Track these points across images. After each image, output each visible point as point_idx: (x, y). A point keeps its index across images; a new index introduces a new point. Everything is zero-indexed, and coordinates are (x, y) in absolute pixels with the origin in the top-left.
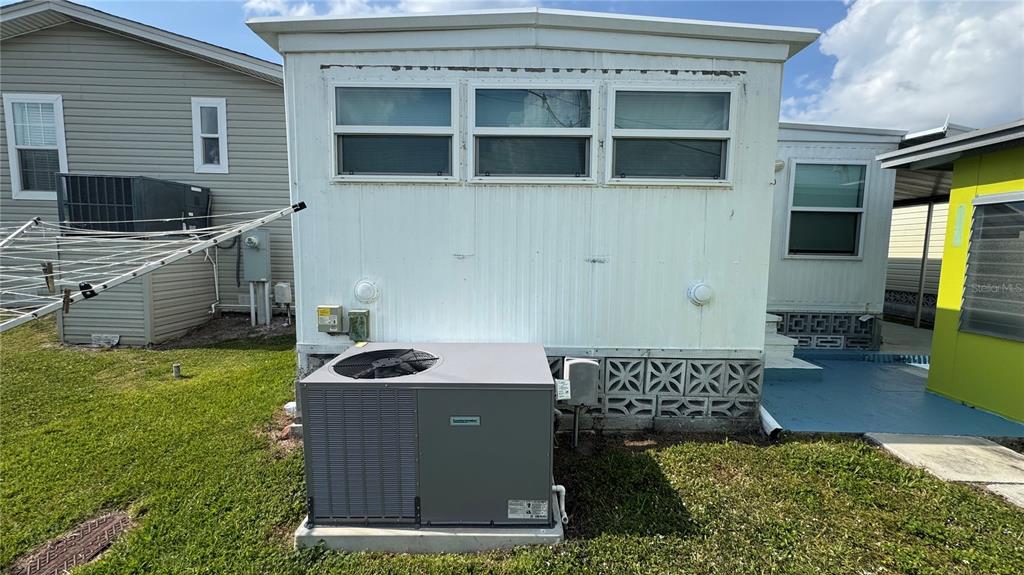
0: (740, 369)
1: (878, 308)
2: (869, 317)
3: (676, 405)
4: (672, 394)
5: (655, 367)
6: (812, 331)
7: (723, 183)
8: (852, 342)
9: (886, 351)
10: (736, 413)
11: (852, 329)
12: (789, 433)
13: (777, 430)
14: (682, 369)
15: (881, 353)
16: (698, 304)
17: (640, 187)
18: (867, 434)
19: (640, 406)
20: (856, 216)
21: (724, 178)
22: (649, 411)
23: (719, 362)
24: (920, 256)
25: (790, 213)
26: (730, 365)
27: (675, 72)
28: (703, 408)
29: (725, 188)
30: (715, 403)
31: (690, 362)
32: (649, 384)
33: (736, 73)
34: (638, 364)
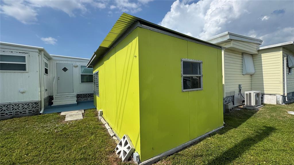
0: (34, 104)
3: (19, 112)
5: (13, 106)
10: (34, 112)
14: (20, 105)
16: (23, 93)
19: (9, 114)
21: (26, 71)
23: (29, 103)
25: (80, 75)
27: (12, 52)
28: (26, 112)
32: (11, 109)
33: (27, 53)
34: (8, 105)
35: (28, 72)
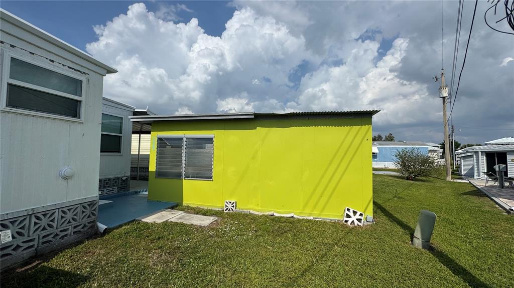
0: (88, 207)
1: (129, 174)
2: (126, 178)
3: (52, 236)
4: (49, 230)
5: (38, 218)
6: (104, 187)
7: (79, 120)
8: (120, 189)
9: (131, 190)
10: (86, 229)
11: (120, 184)
12: (110, 229)
13: (106, 229)
14: (56, 215)
15: (130, 191)
16: (66, 178)
17: (28, 115)
18: (137, 219)
19: (26, 245)
20: (120, 137)
21: (79, 118)
22: (32, 246)
23: (77, 206)
24: (138, 153)
25: (101, 134)
26: (83, 206)
27: (53, 61)
28: (68, 232)
29: (80, 123)
30: (75, 227)
31: (60, 210)
32: (32, 229)
33: (85, 73)
34: (25, 219)
35: (82, 123)
